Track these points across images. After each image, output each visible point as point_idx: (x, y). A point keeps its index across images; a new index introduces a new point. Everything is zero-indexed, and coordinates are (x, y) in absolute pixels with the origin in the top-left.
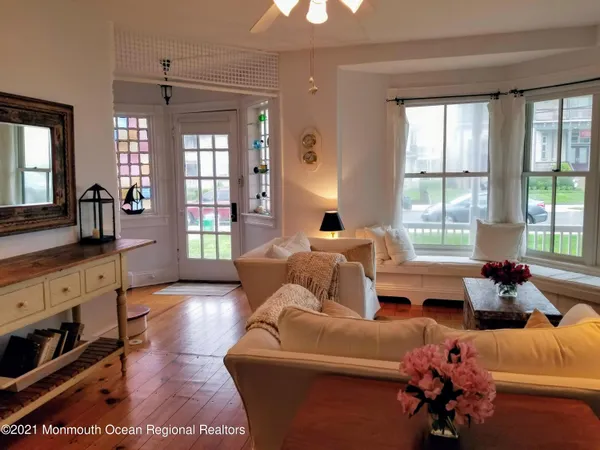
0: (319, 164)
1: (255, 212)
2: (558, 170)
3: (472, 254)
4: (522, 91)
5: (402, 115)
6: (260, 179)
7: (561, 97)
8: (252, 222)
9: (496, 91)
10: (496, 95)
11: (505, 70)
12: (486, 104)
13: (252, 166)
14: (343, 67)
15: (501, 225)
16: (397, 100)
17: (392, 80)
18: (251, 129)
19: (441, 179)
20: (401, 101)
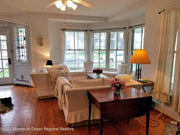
0: (44, 46)
1: (19, 61)
2: (100, 49)
3: (83, 69)
4: (92, 30)
5: (64, 34)
6: (19, 51)
7: (100, 32)
8: (17, 64)
9: (86, 30)
10: (86, 31)
11: (88, 25)
12: (84, 33)
13: (17, 46)
14: (49, 19)
15: (89, 62)
16: (62, 29)
17: (61, 24)
18: (16, 34)
19: (74, 51)
20: (63, 30)
